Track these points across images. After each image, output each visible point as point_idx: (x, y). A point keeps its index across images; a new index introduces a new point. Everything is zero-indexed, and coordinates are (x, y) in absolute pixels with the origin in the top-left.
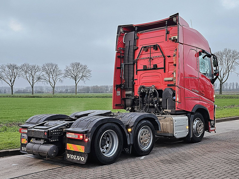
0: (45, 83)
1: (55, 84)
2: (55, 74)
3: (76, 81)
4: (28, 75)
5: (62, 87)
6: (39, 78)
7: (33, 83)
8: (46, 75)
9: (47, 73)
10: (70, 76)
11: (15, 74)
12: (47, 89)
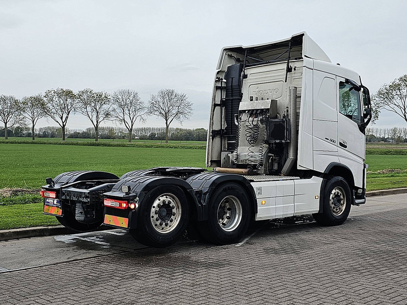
0: (117, 122)
1: (132, 125)
2: (132, 109)
3: (167, 121)
4: (89, 109)
5: (145, 130)
6: (107, 115)
7: (97, 122)
8: (119, 110)
9: (121, 106)
10: (157, 113)
11: (69, 107)
12: (120, 132)
